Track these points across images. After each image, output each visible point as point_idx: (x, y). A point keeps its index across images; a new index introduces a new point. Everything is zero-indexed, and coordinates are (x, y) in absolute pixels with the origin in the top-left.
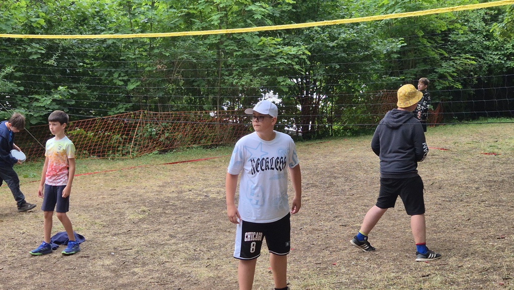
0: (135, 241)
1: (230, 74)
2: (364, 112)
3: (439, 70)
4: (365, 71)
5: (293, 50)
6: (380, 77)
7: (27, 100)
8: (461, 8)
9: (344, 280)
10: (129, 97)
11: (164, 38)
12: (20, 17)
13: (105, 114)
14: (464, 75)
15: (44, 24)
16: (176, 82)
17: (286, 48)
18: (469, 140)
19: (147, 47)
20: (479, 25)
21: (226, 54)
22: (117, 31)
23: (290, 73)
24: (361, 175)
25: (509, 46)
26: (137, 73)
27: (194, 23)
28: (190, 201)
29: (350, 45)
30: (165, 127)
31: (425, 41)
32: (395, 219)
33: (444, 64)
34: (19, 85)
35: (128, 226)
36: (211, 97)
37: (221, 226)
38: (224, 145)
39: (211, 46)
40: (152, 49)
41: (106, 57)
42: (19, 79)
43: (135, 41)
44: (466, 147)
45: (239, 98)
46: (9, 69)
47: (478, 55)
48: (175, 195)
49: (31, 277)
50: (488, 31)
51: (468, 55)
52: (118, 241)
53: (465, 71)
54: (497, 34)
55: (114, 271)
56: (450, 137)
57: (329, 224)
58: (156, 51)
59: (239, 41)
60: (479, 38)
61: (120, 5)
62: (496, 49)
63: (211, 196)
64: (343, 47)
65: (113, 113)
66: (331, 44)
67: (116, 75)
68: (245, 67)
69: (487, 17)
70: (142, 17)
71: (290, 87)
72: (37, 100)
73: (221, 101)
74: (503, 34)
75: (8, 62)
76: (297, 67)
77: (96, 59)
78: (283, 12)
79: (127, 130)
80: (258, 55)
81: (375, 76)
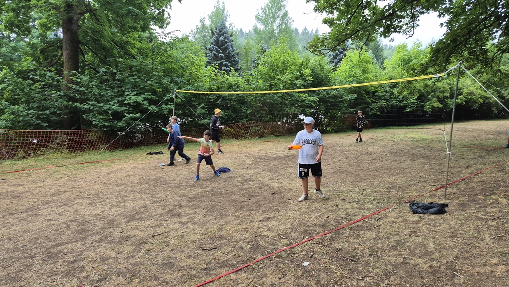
0: (249, 172)
1: (287, 108)
2: (340, 123)
3: (371, 107)
4: (341, 107)
5: (311, 99)
6: (347, 109)
8: (381, 82)
9: (331, 190)
10: (247, 116)
11: (261, 93)
12: (207, 85)
13: (238, 122)
14: (381, 109)
15: (216, 88)
16: (266, 110)
17: (309, 98)
18: (383, 135)
19: (255, 97)
20: (388, 89)
21: (285, 100)
22: (243, 91)
23: (311, 107)
24: (338, 148)
25: (401, 97)
26: (251, 107)
27: (273, 88)
28: (270, 156)
29: (335, 97)
30: (261, 128)
31: (365, 95)
32: (352, 166)
33: (373, 105)
34: (206, 111)
35: (247, 166)
36: (279, 116)
37: (282, 167)
38: (283, 135)
39: (279, 97)
40: (257, 97)
41: (239, 101)
42: (206, 108)
43: (250, 94)
44: (381, 138)
45: (290, 117)
46: (203, 105)
47: (387, 101)
48: (264, 154)
49: (211, 184)
50: (392, 91)
51: (383, 101)
52: (243, 171)
53: (382, 108)
54: (395, 93)
55: (242, 183)
56: (375, 134)
59: (290, 95)
60: (388, 94)
61: (245, 80)
62: (395, 99)
63: (279, 155)
64: (332, 97)
65: (241, 122)
66: (327, 96)
67: (243, 108)
68: (293, 105)
69: (391, 86)
70: (253, 85)
71: (310, 113)
73: (283, 118)
74: (398, 93)
75: (202, 102)
76: (313, 105)
77: (235, 101)
78: (308, 83)
79: (246, 129)
80: (298, 100)
81: (344, 109)
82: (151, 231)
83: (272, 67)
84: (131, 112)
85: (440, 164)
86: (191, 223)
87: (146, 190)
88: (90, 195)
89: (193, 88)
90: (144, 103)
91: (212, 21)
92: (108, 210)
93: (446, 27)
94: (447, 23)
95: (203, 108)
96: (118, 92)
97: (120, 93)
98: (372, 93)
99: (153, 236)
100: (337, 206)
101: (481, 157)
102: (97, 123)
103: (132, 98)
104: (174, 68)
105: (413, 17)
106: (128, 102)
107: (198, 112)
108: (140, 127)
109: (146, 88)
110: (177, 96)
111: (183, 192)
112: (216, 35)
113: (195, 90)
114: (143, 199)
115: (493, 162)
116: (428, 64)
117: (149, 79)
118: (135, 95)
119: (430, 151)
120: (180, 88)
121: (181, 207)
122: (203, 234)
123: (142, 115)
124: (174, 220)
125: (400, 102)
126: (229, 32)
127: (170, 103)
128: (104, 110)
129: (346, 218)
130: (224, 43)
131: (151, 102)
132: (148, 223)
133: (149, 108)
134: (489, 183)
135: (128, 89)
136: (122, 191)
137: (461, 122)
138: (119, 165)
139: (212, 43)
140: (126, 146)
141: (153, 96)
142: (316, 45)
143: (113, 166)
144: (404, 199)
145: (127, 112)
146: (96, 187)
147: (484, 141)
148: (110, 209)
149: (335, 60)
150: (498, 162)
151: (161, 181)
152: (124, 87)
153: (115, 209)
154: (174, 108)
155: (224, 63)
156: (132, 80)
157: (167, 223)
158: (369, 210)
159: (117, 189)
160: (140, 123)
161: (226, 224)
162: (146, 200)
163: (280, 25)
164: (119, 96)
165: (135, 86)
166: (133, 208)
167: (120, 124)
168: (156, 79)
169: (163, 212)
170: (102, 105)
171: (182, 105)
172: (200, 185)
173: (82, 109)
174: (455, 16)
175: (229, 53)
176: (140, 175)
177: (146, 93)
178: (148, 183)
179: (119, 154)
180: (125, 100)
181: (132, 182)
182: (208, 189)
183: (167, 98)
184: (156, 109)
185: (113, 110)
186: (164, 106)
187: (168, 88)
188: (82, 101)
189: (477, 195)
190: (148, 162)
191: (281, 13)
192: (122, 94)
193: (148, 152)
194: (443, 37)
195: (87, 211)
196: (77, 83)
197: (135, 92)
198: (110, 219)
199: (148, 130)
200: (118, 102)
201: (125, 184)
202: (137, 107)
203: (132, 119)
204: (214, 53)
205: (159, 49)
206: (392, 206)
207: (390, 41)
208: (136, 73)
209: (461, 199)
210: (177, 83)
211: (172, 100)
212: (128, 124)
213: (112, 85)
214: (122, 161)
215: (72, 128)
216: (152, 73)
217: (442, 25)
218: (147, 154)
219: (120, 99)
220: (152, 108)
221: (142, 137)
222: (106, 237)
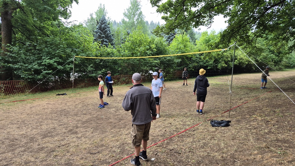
0: (120, 105)
1: (142, 67)
2: (172, 75)
3: (189, 66)
4: (172, 66)
5: (156, 61)
6: (176, 68)
7: (96, 72)
8: (195, 53)
9: (167, 114)
10: (119, 72)
11: (127, 59)
12: (94, 53)
13: (113, 75)
15: (100, 55)
16: (129, 68)
19: (123, 60)
20: (198, 56)
21: (141, 62)
22: (116, 57)
24: (171, 90)
25: (205, 61)
26: (120, 66)
27: (134, 55)
29: (169, 60)
30: (127, 78)
31: (186, 60)
32: (179, 100)
34: (94, 69)
35: (118, 101)
39: (138, 60)
41: (113, 63)
42: (94, 67)
43: (120, 59)
45: (144, 72)
46: (92, 65)
47: (197, 62)
49: (96, 113)
50: (200, 57)
52: (116, 105)
53: (195, 67)
54: (202, 58)
55: (115, 111)
56: (191, 81)
57: (164, 101)
58: (125, 61)
59: (144, 59)
60: (198, 59)
61: (117, 51)
62: (202, 62)
64: (167, 61)
65: (115, 75)
66: (165, 60)
67: (116, 67)
68: (145, 65)
69: (200, 54)
70: (122, 53)
72: (98, 72)
74: (203, 58)
75: (91, 63)
76: (157, 65)
77: (111, 63)
78: (154, 53)
79: (118, 79)
80: (148, 62)
81: (175, 67)
82: (58, 144)
83: (133, 43)
84: (46, 69)
85: (226, 98)
86: (83, 137)
87: (55, 117)
88: (18, 122)
89: (85, 55)
90: (54, 64)
91: (97, 16)
92: (30, 131)
93: (228, 23)
94: (228, 21)
95: (92, 67)
96: (38, 57)
97: (39, 58)
98: (190, 58)
99: (59, 147)
100: (170, 124)
101: (247, 94)
102: (23, 76)
103: (47, 61)
104: (74, 43)
105: (211, 17)
106: (44, 63)
107: (88, 69)
108: (52, 78)
109: (56, 54)
110: (75, 60)
111: (78, 118)
112: (100, 24)
113: (86, 56)
114: (53, 123)
115: (253, 97)
116: (219, 43)
117: (58, 50)
118: (48, 59)
119: (221, 91)
120: (77, 55)
121: (77, 127)
122: (91, 144)
123: (53, 71)
124: (73, 136)
125: (205, 63)
126: (108, 22)
127: (71, 64)
128: (29, 68)
129: (176, 131)
130: (104, 29)
131: (59, 63)
132: (56, 139)
133: (58, 67)
134: (252, 108)
135: (44, 55)
136: (39, 119)
137: (237, 74)
138: (38, 102)
139: (97, 28)
140: (43, 90)
141: (60, 60)
142: (158, 31)
143: (34, 103)
144: (208, 119)
145: (43, 69)
146: (22, 117)
147: (249, 85)
148: (31, 130)
149: (169, 40)
150: (256, 96)
151: (65, 112)
152: (41, 54)
153: (35, 130)
154: (73, 67)
155: (105, 40)
156: (47, 50)
157: (68, 138)
158: (188, 125)
159: (36, 117)
160: (52, 76)
161: (105, 137)
162: (55, 124)
163: (138, 19)
164: (39, 60)
165: (49, 53)
166: (47, 129)
167: (39, 77)
168: (62, 49)
169: (66, 131)
170: (27, 65)
171: (79, 65)
172: (90, 114)
173: (14, 68)
174: (232, 17)
175: (108, 34)
176: (51, 108)
177: (56, 58)
178: (56, 113)
179: (38, 95)
180: (42, 62)
181: (46, 113)
182: (94, 116)
183: (69, 61)
184: (62, 67)
185: (34, 68)
186: (67, 66)
187: (70, 55)
188: (14, 63)
189: (245, 115)
190: (57, 100)
191: (138, 12)
192: (40, 58)
193: (57, 94)
194: (227, 28)
195: (16, 132)
196: (11, 52)
197: (49, 57)
198: (31, 137)
199: (57, 80)
200: (38, 63)
201: (42, 114)
202: (50, 66)
203: (46, 73)
204: (98, 34)
205: (64, 31)
206: (201, 123)
207: (198, 30)
208: (49, 45)
209: (238, 118)
210: (75, 52)
211: (72, 62)
212: (44, 77)
213: (34, 53)
214: (40, 100)
215: (7, 80)
216: (59, 46)
217: (226, 22)
218: (57, 95)
219: (39, 61)
220: (60, 67)
221: (53, 85)
222: (28, 149)
